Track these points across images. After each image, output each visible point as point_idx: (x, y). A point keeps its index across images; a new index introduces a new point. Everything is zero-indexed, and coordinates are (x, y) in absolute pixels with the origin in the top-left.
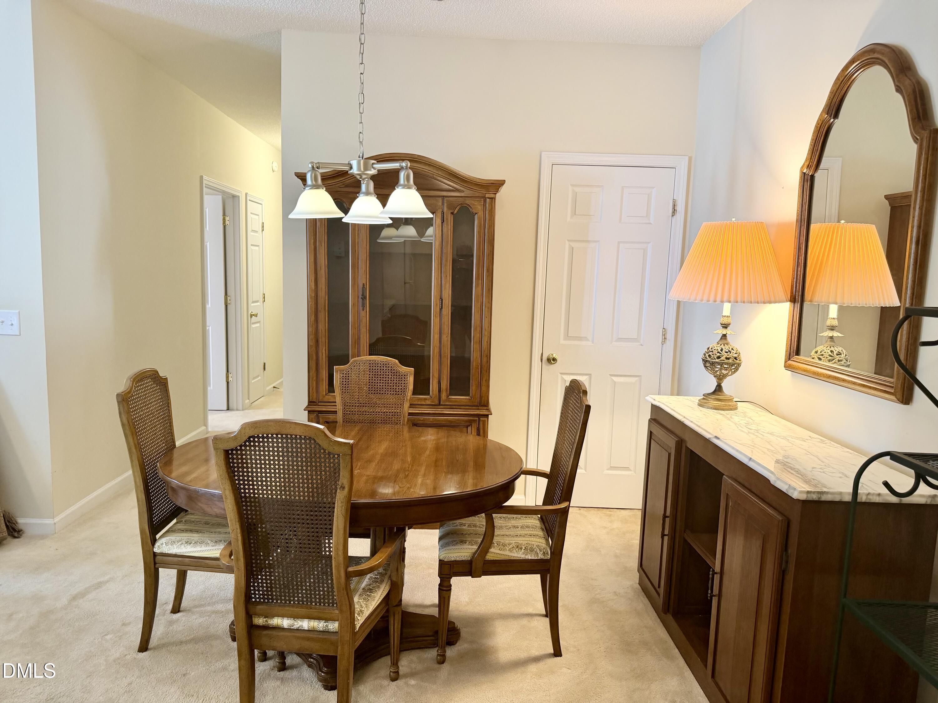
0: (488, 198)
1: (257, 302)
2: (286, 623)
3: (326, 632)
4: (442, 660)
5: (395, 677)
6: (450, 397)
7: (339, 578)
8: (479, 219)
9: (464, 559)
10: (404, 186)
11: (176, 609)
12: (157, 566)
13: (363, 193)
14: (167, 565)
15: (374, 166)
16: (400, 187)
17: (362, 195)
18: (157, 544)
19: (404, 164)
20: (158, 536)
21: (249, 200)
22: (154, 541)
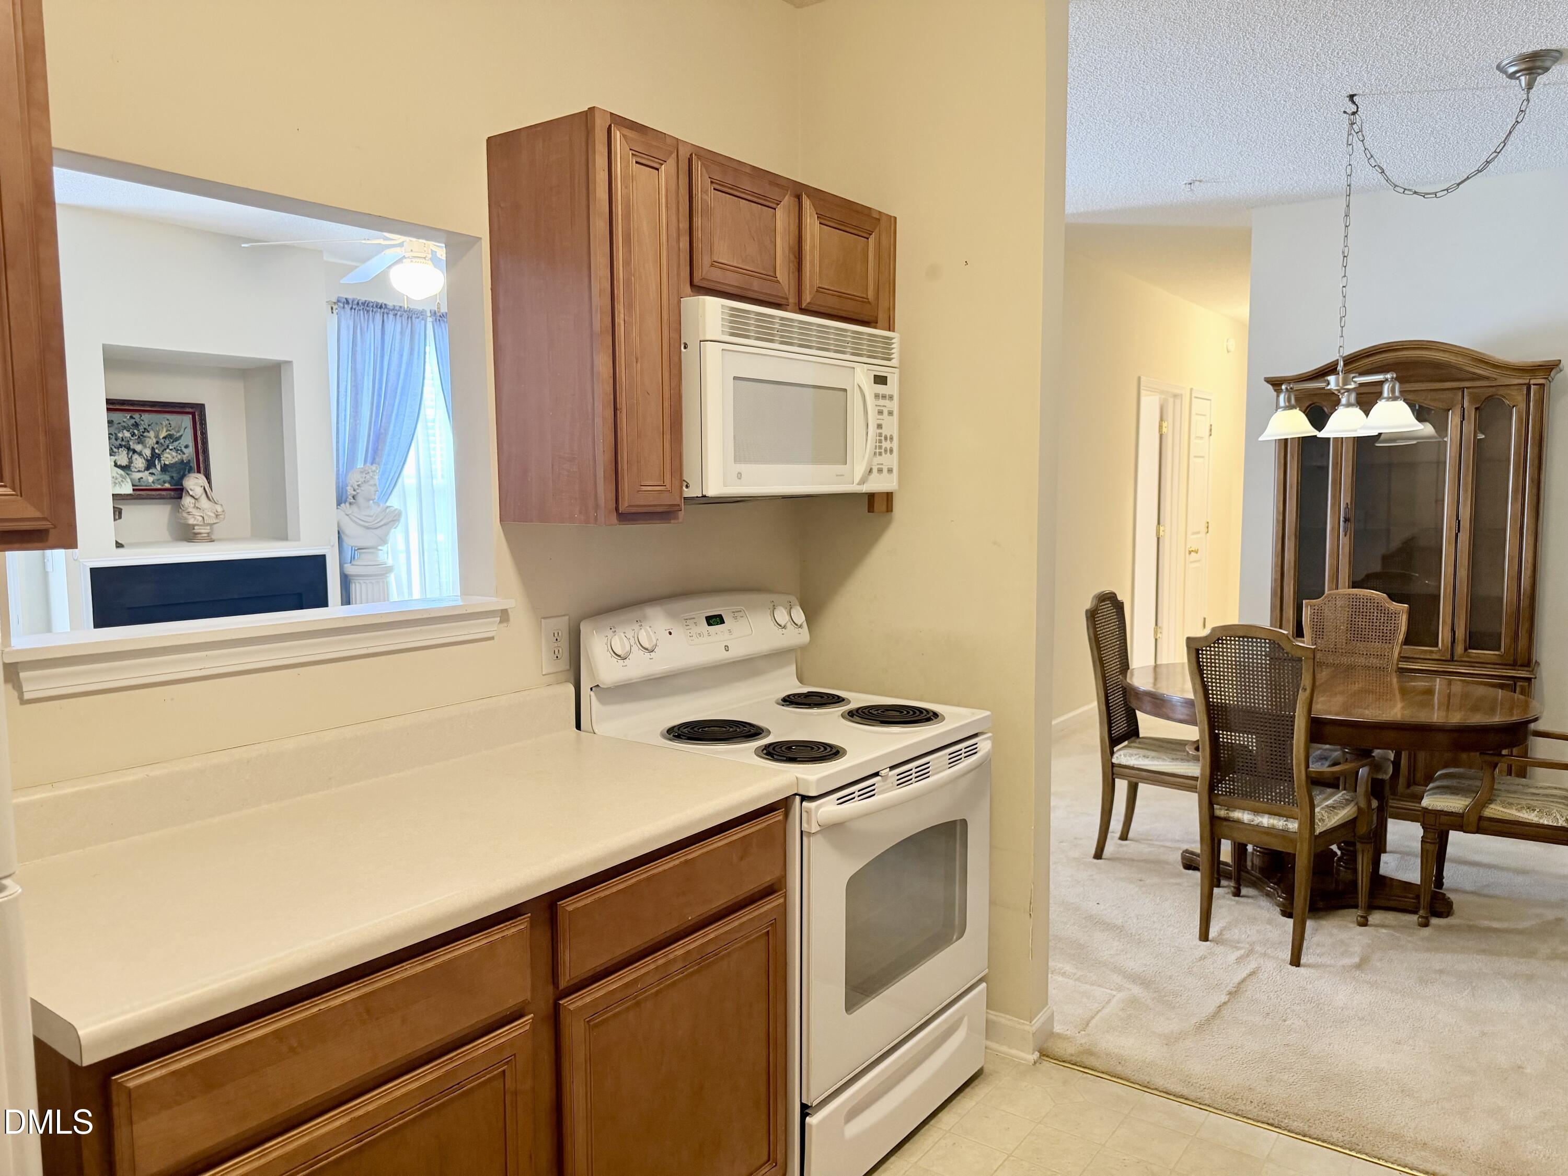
0: (1534, 385)
1: (1198, 533)
2: (1245, 817)
3: (1285, 831)
4: (1426, 925)
5: (1364, 923)
6: (1470, 651)
7: (1299, 778)
8: (1518, 412)
9: (1454, 810)
10: (1388, 399)
11: (1124, 836)
12: (1114, 776)
13: (1343, 405)
14: (1122, 777)
15: (1354, 379)
16: (1383, 400)
17: (1342, 407)
18: (1115, 756)
19: (1389, 376)
20: (1115, 749)
21: (1196, 397)
22: (1112, 753)
